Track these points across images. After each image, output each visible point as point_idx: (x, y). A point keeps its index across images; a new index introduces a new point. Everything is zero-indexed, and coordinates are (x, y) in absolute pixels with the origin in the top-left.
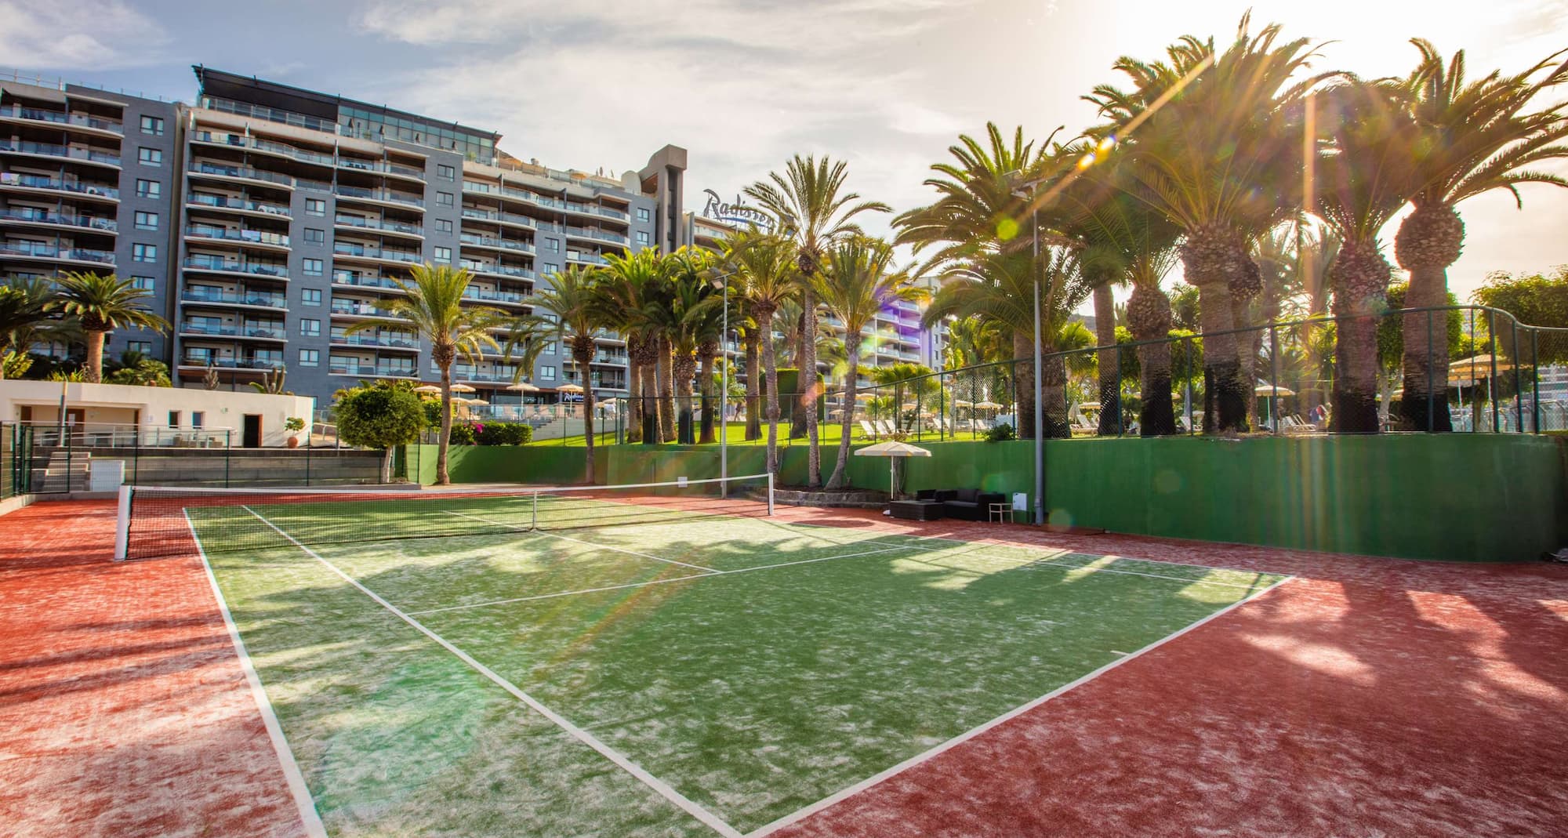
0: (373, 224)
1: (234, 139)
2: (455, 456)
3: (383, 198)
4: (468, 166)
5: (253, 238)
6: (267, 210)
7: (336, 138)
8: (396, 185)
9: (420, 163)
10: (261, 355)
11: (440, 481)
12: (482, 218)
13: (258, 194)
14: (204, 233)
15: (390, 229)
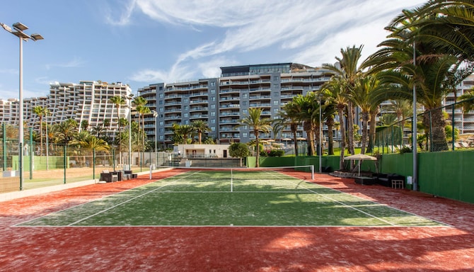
0: (259, 97)
1: (228, 83)
2: (262, 160)
3: (261, 90)
4: (282, 75)
5: (232, 106)
6: (235, 99)
7: (250, 76)
8: (264, 85)
9: (269, 77)
10: (236, 135)
11: (256, 167)
12: (287, 90)
13: (233, 95)
14: (224, 107)
15: (263, 98)
